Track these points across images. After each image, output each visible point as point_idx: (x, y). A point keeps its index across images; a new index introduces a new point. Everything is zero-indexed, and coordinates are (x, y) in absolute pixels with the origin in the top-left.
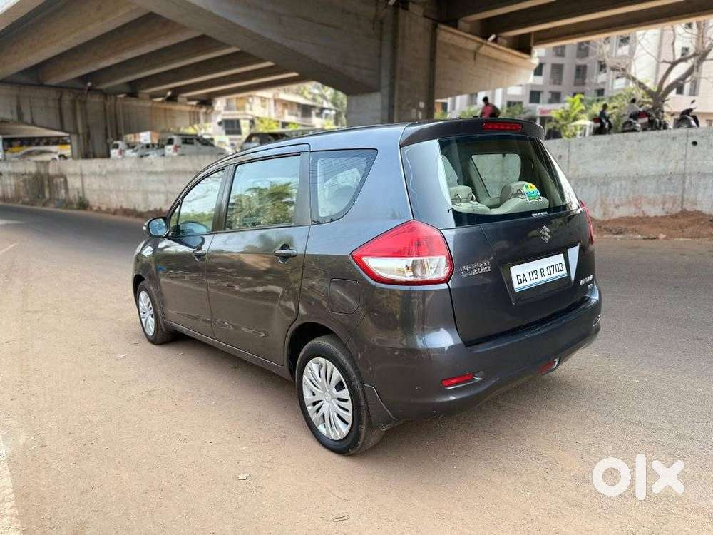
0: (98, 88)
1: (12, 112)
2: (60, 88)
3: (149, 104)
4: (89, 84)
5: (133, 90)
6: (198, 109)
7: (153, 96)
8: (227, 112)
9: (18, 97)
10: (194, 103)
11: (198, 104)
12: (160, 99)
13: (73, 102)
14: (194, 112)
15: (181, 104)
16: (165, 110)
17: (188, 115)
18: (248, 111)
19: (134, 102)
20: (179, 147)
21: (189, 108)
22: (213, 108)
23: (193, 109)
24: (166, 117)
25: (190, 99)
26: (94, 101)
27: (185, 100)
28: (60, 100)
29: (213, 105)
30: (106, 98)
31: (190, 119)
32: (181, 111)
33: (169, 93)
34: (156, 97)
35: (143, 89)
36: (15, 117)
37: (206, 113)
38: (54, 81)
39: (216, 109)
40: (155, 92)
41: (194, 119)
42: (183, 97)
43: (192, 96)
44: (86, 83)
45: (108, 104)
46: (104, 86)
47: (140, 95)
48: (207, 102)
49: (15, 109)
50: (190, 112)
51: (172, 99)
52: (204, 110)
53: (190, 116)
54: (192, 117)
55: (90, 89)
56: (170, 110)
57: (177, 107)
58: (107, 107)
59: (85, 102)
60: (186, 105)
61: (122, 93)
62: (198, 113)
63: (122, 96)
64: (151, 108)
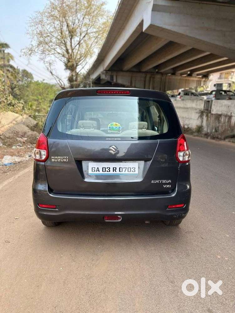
0: (160, 71)
1: (129, 83)
2: (146, 72)
3: (179, 77)
4: (157, 70)
5: (174, 72)
6: (201, 79)
7: (181, 74)
8: (219, 80)
9: (132, 77)
10: (201, 76)
11: (202, 77)
12: (185, 75)
13: (150, 78)
14: (199, 81)
15: (193, 77)
16: (186, 80)
17: (196, 81)
18: (230, 79)
19: (174, 77)
20: (182, 96)
21: (197, 79)
22: (208, 79)
23: (199, 79)
24: (186, 83)
25: (198, 75)
26: (158, 77)
27: (196, 75)
28: (145, 77)
29: (209, 77)
30: (162, 76)
31: (197, 83)
32: (193, 81)
33: (189, 73)
34: (183, 74)
35: (178, 71)
36: (129, 84)
37: (205, 81)
38: (144, 70)
39: (210, 79)
40: (183, 72)
41: (198, 84)
42: (195, 74)
43: (200, 73)
44: (156, 70)
45: (163, 78)
46: (162, 71)
47: (176, 74)
48: (206, 76)
49: (130, 81)
50: (197, 81)
51: (190, 75)
52: (204, 79)
53: (197, 82)
54: (198, 83)
55: (157, 72)
56: (188, 80)
57: (191, 79)
58: (162, 80)
59: (154, 78)
60: (196, 77)
61: (169, 73)
62: (201, 81)
63: (170, 74)
64: (180, 79)
